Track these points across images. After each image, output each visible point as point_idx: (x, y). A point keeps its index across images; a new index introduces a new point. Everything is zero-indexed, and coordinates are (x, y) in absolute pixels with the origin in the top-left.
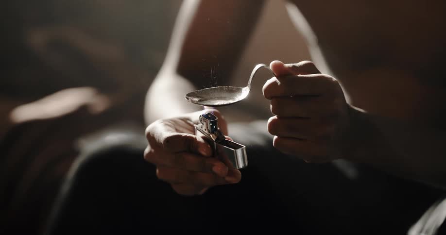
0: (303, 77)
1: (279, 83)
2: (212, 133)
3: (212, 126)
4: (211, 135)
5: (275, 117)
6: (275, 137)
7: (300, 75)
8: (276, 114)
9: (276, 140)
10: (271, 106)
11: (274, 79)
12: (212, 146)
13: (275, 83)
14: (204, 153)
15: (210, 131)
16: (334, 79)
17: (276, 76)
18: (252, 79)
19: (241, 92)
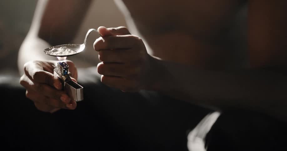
0: (120, 37)
1: (104, 41)
2: (64, 75)
3: (64, 71)
4: (63, 76)
5: (102, 63)
6: (102, 76)
7: (117, 36)
8: (103, 61)
9: (103, 78)
10: (99, 56)
11: (101, 38)
12: (63, 84)
13: (101, 41)
14: (57, 88)
15: (63, 74)
16: (140, 38)
17: (102, 37)
18: (87, 39)
19: (79, 47)
